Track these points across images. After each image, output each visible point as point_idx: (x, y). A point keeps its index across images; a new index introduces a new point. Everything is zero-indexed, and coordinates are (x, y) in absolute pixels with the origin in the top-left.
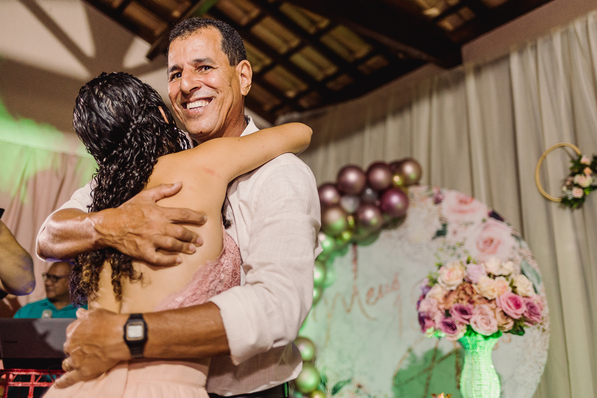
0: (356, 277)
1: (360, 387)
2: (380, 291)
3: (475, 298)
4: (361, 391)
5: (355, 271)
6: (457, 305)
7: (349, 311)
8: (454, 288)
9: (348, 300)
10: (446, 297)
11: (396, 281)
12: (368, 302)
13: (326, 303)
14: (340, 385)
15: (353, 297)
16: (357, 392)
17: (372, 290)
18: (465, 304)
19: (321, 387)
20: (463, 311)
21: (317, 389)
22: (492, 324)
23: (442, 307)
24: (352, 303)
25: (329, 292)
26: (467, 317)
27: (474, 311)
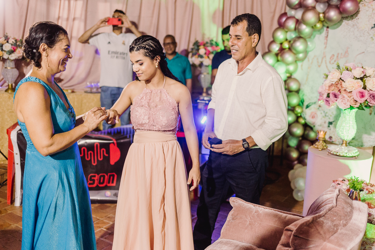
0: (326, 47)
1: (320, 106)
2: (337, 57)
3: (342, 90)
4: (320, 108)
5: (326, 43)
6: (333, 92)
7: (319, 66)
8: (334, 83)
9: (320, 61)
10: (329, 87)
11: (346, 52)
12: (330, 62)
13: (309, 61)
14: (310, 104)
15: (323, 58)
16: (318, 109)
17: (334, 55)
18: (337, 92)
19: (301, 104)
20: (336, 96)
21: (299, 105)
22: (347, 104)
23: (327, 91)
24: (322, 62)
25: (311, 55)
26: (336, 99)
27: (339, 97)
